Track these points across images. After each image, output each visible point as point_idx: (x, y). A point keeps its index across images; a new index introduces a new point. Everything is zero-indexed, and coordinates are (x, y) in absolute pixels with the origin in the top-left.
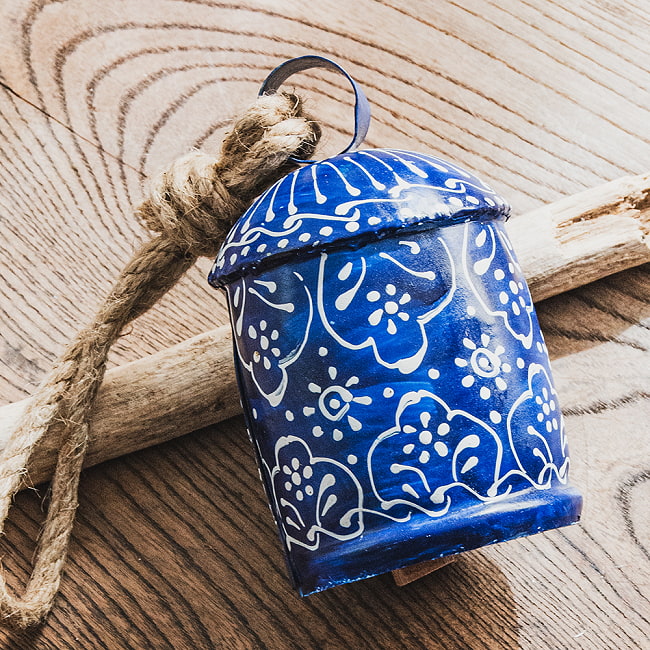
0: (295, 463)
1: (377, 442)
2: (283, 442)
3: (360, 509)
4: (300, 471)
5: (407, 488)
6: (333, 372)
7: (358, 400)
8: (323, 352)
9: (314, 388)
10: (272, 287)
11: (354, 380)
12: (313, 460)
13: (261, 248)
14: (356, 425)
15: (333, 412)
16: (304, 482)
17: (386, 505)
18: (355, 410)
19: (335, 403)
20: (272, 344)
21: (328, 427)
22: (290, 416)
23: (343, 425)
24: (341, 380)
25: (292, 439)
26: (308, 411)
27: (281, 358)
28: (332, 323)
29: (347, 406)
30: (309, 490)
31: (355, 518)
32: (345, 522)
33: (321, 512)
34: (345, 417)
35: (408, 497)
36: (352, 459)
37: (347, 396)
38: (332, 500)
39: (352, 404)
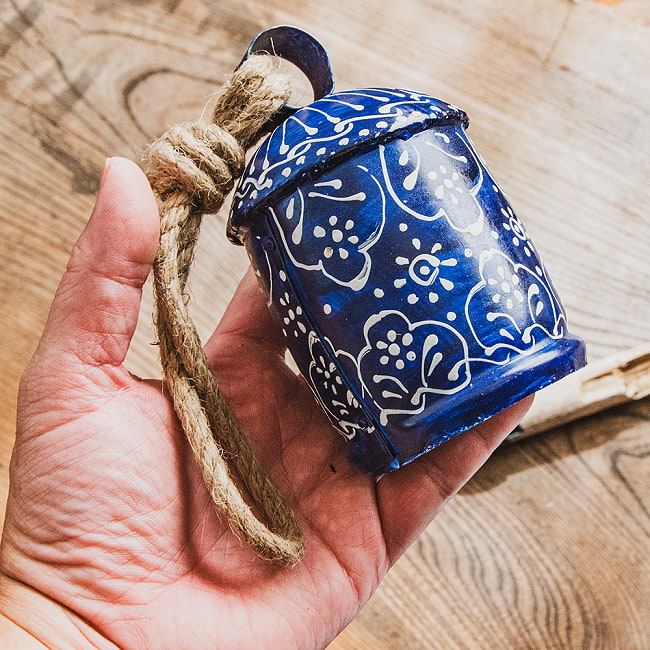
0: (392, 335)
1: (470, 296)
2: (373, 320)
3: (467, 360)
4: (398, 341)
5: (503, 332)
6: (417, 243)
7: (445, 263)
8: (403, 227)
9: (401, 261)
10: (337, 184)
11: (437, 247)
12: (412, 327)
13: (322, 151)
14: (448, 285)
15: (425, 278)
16: (404, 350)
17: (489, 351)
18: (445, 272)
19: (425, 270)
20: (347, 234)
21: (422, 292)
22: (379, 293)
23: (436, 287)
24: (426, 249)
25: (384, 313)
26: (399, 283)
27: (359, 243)
28: (405, 201)
29: (437, 271)
30: (411, 356)
31: (462, 370)
32: (453, 375)
33: (426, 373)
34: (437, 280)
35: (506, 340)
36: (451, 316)
37: (434, 261)
38: (438, 357)
39: (440, 267)
